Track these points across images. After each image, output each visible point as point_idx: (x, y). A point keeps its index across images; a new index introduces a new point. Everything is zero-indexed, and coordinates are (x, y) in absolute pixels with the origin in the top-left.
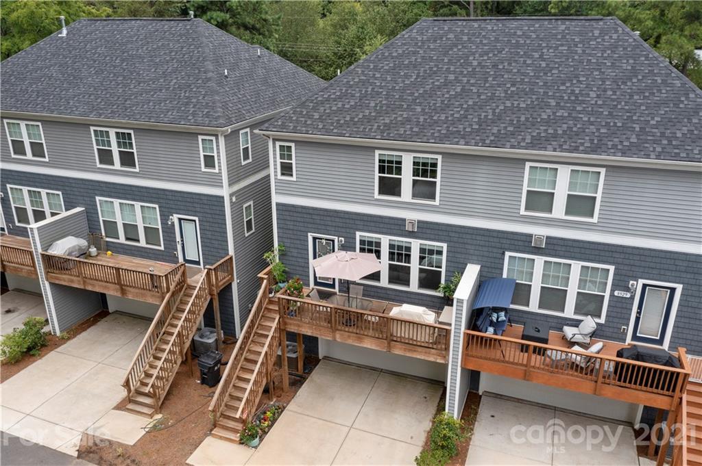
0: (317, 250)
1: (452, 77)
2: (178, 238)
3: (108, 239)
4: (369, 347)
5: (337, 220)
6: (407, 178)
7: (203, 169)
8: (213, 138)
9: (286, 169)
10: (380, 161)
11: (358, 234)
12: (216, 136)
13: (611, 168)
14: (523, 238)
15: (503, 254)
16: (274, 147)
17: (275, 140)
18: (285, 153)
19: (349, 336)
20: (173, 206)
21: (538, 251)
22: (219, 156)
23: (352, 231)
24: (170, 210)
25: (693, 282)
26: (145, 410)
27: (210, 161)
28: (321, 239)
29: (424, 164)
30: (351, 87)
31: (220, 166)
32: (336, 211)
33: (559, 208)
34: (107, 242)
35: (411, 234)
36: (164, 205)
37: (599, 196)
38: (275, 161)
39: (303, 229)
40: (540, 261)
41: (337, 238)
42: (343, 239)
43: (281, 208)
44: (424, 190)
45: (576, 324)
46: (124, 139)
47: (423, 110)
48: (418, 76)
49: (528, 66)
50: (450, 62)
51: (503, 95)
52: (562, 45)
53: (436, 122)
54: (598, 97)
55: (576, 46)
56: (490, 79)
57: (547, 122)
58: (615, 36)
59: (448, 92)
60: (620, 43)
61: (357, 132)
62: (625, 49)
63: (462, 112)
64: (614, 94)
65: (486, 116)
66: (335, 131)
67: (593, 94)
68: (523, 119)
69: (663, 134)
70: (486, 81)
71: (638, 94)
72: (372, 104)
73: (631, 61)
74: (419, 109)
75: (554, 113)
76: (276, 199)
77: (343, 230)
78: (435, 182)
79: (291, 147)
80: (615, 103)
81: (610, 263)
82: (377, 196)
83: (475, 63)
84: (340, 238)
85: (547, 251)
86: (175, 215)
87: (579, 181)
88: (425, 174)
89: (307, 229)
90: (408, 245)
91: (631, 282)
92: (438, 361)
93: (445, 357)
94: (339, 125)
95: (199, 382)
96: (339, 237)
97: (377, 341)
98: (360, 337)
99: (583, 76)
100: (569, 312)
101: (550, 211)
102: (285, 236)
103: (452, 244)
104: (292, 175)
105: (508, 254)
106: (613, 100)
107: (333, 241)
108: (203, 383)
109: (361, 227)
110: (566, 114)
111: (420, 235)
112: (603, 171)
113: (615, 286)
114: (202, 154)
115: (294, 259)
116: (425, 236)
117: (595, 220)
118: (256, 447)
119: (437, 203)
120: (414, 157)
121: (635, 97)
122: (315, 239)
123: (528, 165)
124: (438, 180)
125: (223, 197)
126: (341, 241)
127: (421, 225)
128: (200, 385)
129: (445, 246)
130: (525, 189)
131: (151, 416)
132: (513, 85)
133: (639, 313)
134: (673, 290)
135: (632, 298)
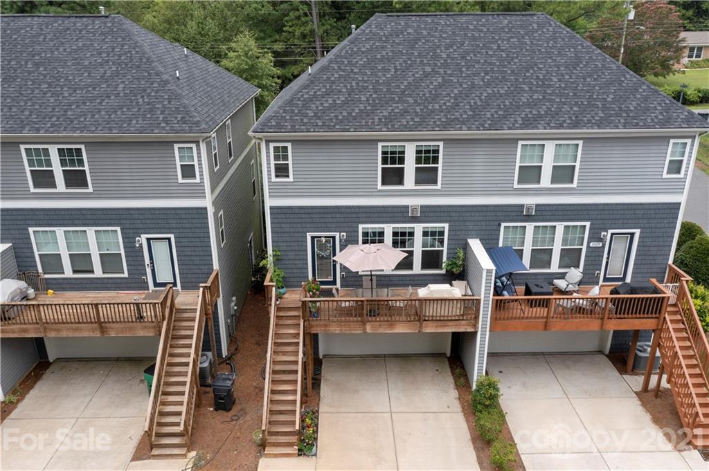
0: (316, 250)
1: (428, 69)
2: (147, 261)
3: (47, 276)
4: (401, 331)
5: (338, 216)
6: (410, 166)
7: (180, 180)
8: (194, 146)
9: (282, 171)
10: (383, 153)
11: (361, 227)
12: (197, 143)
13: (587, 140)
14: (516, 209)
15: (500, 225)
16: (268, 148)
17: (268, 142)
18: (281, 153)
19: (380, 326)
20: (141, 226)
21: (529, 218)
22: (200, 164)
23: (354, 225)
24: (135, 231)
25: (647, 225)
26: (176, 451)
27: (188, 171)
28: (320, 237)
29: (428, 152)
30: (333, 82)
31: (201, 175)
32: (337, 207)
33: (546, 180)
34: (46, 279)
35: (415, 220)
36: (128, 226)
37: (578, 165)
38: (269, 164)
39: (301, 230)
40: (530, 227)
41: (338, 234)
42: (345, 234)
43: (275, 211)
44: (426, 176)
45: (562, 276)
46: (69, 156)
47: (416, 101)
48: (396, 70)
49: (491, 56)
50: (420, 55)
51: (481, 83)
52: (512, 37)
53: (433, 111)
54: (560, 80)
55: (523, 37)
56: (464, 69)
57: (528, 104)
58: (551, 29)
59: (431, 83)
60: (557, 35)
61: (361, 126)
62: (563, 39)
63: (452, 101)
64: (571, 78)
65: (475, 103)
66: (337, 127)
67: (555, 79)
68: (507, 103)
69: (620, 109)
70: (462, 72)
71: (589, 76)
72: (364, 98)
73: (572, 50)
74: (411, 100)
75: (531, 97)
76: (269, 202)
77: (345, 225)
78: (437, 168)
79: (287, 147)
80: (575, 85)
81: (587, 220)
82: (380, 187)
83: (444, 55)
84: (342, 234)
85: (536, 218)
86: (142, 236)
87: (561, 154)
88: (427, 161)
89: (305, 231)
90: (410, 230)
91: (603, 233)
92: (468, 331)
93: (475, 326)
94: (338, 121)
95: (211, 409)
96: (340, 232)
97: (409, 324)
98: (391, 324)
99: (541, 63)
100: (555, 268)
101: (538, 182)
102: (281, 239)
103: (453, 223)
104: (288, 176)
105: (503, 225)
106: (572, 83)
107: (334, 238)
108: (216, 410)
109: (364, 220)
110: (541, 97)
111: (423, 219)
112: (580, 143)
113: (591, 239)
114: (178, 164)
115: (290, 262)
116: (428, 219)
117: (575, 185)
118: (315, 455)
119: (439, 186)
120: (417, 146)
121: (588, 80)
122: (313, 238)
123: (520, 143)
124: (440, 166)
125: (206, 209)
126: (343, 236)
127: (424, 210)
128: (215, 412)
129: (446, 226)
130: (518, 165)
131: (184, 456)
132: (487, 74)
133: (608, 258)
134: (632, 235)
135: (604, 246)
